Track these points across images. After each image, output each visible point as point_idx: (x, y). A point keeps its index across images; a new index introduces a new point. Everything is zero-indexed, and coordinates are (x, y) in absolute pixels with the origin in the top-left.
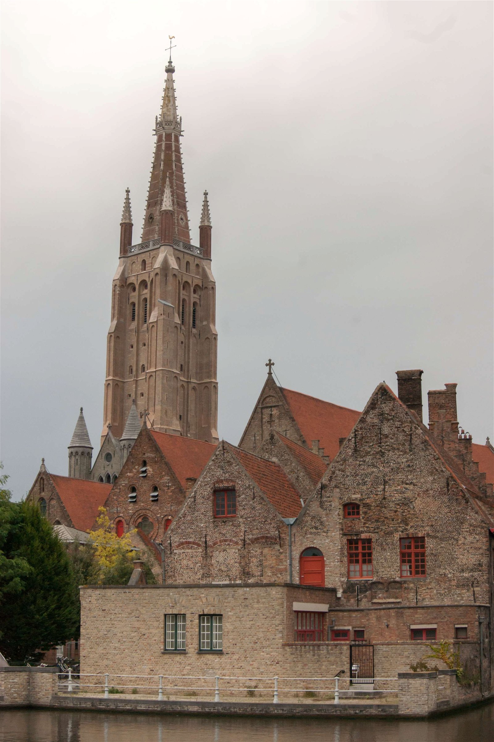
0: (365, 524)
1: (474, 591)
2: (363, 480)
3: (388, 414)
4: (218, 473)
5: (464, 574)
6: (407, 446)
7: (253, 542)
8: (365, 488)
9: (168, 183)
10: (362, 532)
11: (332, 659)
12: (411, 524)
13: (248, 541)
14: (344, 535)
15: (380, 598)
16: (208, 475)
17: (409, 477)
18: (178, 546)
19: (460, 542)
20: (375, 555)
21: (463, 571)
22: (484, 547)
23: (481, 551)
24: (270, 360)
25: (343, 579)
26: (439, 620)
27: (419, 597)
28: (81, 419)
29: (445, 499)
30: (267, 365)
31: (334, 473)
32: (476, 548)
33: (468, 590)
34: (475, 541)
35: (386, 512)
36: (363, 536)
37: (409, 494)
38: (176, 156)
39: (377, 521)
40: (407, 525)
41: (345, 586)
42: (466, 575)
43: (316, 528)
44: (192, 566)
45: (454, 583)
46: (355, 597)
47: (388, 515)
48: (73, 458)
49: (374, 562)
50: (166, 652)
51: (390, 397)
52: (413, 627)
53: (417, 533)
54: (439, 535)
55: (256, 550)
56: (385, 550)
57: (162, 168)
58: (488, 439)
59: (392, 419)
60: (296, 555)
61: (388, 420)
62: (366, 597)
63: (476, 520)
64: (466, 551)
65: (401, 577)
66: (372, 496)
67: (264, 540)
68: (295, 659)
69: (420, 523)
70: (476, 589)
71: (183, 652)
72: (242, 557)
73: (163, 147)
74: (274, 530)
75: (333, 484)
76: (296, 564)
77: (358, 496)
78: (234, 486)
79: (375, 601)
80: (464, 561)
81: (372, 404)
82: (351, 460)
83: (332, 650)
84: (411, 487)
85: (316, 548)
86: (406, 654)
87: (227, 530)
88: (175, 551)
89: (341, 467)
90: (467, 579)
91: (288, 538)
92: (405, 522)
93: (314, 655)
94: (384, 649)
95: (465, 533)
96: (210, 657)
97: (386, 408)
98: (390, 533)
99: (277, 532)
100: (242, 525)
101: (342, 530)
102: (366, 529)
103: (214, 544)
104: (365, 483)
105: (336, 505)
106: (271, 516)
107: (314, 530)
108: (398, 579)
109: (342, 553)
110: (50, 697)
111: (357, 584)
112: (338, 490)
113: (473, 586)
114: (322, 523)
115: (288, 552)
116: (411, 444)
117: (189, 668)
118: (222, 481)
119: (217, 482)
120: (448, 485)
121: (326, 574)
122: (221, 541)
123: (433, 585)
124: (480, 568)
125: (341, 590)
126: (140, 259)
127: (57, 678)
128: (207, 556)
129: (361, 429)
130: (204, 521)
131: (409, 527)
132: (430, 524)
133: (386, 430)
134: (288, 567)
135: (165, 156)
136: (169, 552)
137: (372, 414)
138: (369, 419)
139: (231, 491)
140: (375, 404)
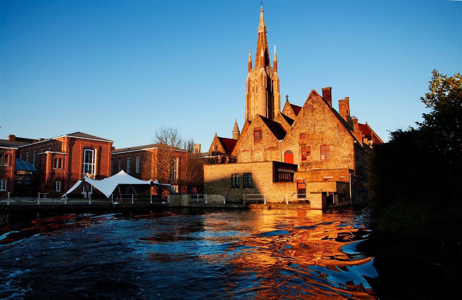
0: (307, 141)
1: (348, 165)
2: (307, 125)
3: (315, 101)
4: (256, 125)
5: (345, 158)
6: (323, 112)
7: (268, 149)
8: (307, 128)
9: (262, 47)
10: (307, 144)
11: (291, 188)
12: (325, 140)
13: (266, 149)
14: (300, 145)
15: (313, 168)
16: (252, 126)
17: (324, 123)
18: (242, 152)
19: (343, 147)
20: (311, 152)
21: (344, 157)
22: (352, 148)
23: (351, 150)
24: (287, 95)
25: (300, 161)
26: (334, 175)
27: (327, 167)
28: (236, 123)
29: (337, 131)
30: (286, 97)
31: (296, 123)
32: (349, 149)
33: (346, 164)
34: (349, 146)
35: (315, 136)
36: (307, 145)
37: (323, 130)
38: (265, 39)
39: (312, 140)
40: (323, 141)
41: (301, 164)
42: (345, 159)
43: (290, 143)
44: (247, 158)
45: (341, 162)
46: (304, 168)
47: (316, 138)
48: (234, 135)
49: (311, 155)
50: (232, 187)
51: (316, 94)
52: (324, 177)
53: (326, 144)
54: (335, 144)
55: (269, 152)
56: (315, 150)
57: (260, 43)
58: (366, 122)
59: (317, 102)
60: (283, 153)
61: (316, 103)
62: (308, 167)
63: (349, 138)
64: (345, 150)
65: (321, 160)
66: (310, 131)
67: (272, 148)
68: (277, 189)
69: (328, 140)
70: (349, 164)
71: (239, 187)
72: (264, 155)
73: (261, 36)
74: (275, 144)
75: (296, 127)
76: (283, 156)
77: (305, 131)
78: (261, 130)
79: (312, 169)
80: (345, 153)
81: (309, 97)
82: (302, 118)
83: (290, 185)
84: (324, 127)
85: (290, 150)
86: (318, 186)
87: (259, 145)
88: (241, 154)
89: (298, 121)
90: (346, 160)
91: (280, 147)
92: (322, 140)
93: (284, 187)
94: (310, 185)
95: (345, 143)
96: (247, 188)
97: (314, 98)
98: (317, 144)
99: (276, 145)
100: (264, 143)
101: (300, 143)
102: (308, 143)
103: (255, 150)
104: (307, 126)
105: (297, 135)
106: (274, 140)
107: (290, 144)
108: (320, 161)
109: (299, 152)
110: (187, 203)
111: (305, 163)
112: (298, 129)
113: (348, 163)
114: (292, 141)
115: (280, 152)
116: (324, 111)
117: (240, 193)
118: (257, 128)
119: (255, 129)
120: (338, 125)
121: (294, 160)
122: (257, 149)
123: (333, 162)
124: (351, 156)
125: (299, 165)
126: (254, 73)
127: (190, 197)
128: (252, 155)
129: (306, 106)
130: (251, 142)
131: (324, 141)
132: (331, 140)
133: (315, 106)
134: (281, 157)
135: (261, 39)
136: (239, 154)
137: (309, 101)
138: (309, 103)
139: (260, 131)
140: (311, 97)
